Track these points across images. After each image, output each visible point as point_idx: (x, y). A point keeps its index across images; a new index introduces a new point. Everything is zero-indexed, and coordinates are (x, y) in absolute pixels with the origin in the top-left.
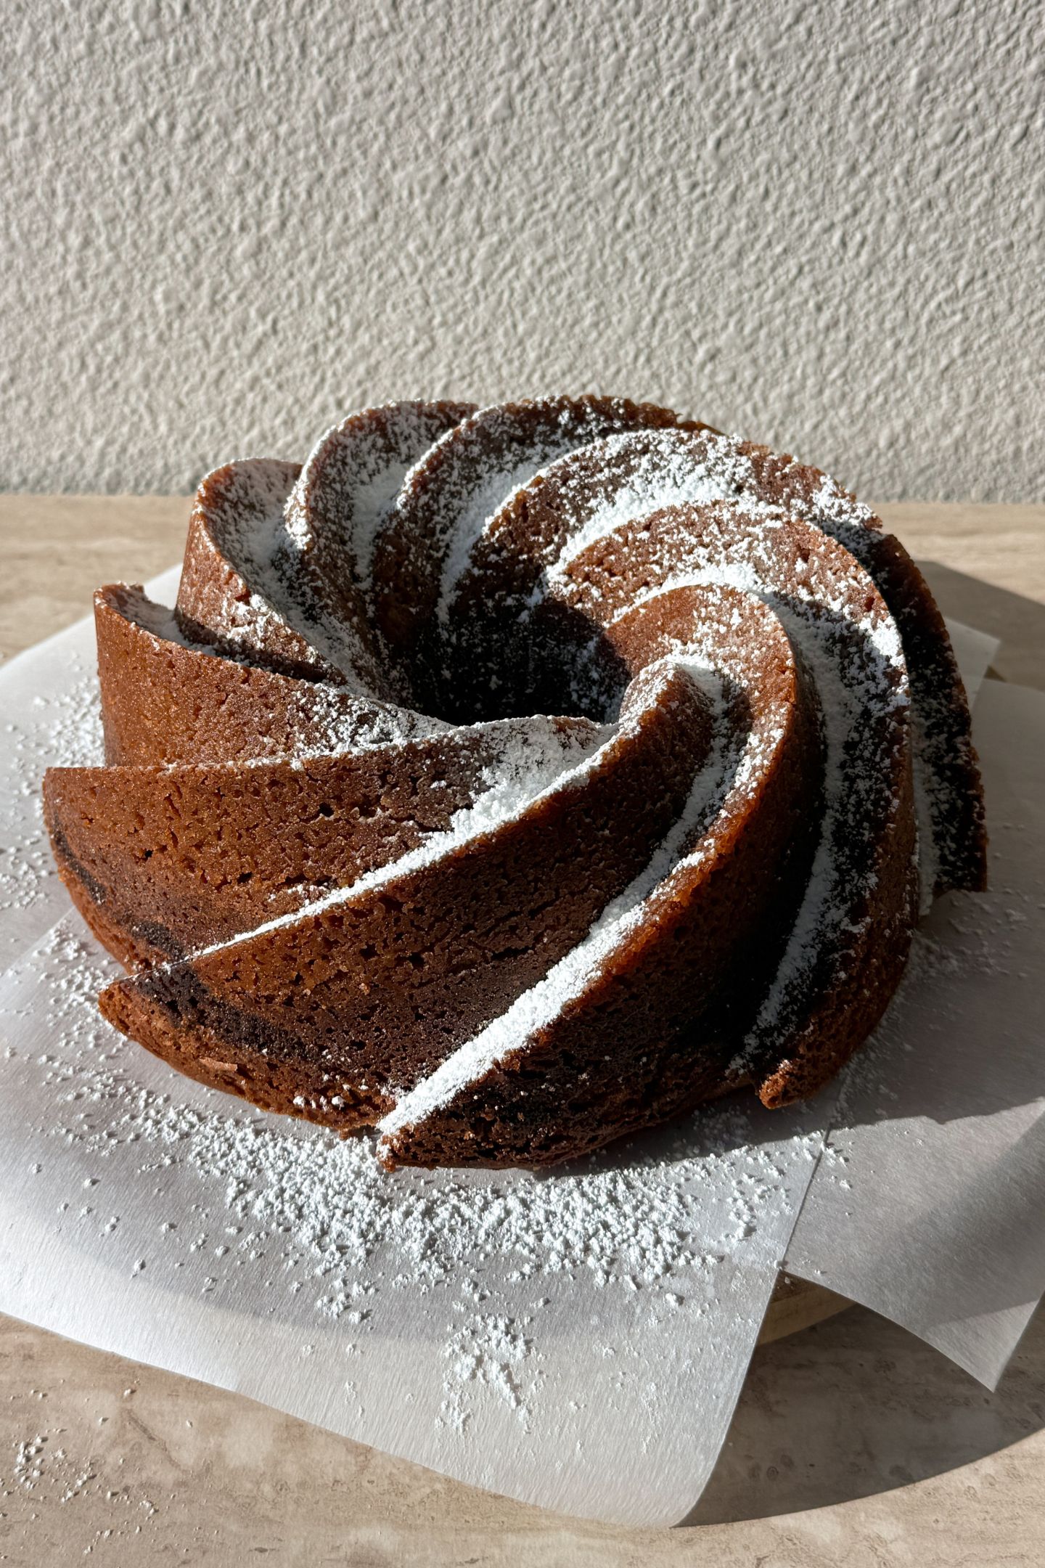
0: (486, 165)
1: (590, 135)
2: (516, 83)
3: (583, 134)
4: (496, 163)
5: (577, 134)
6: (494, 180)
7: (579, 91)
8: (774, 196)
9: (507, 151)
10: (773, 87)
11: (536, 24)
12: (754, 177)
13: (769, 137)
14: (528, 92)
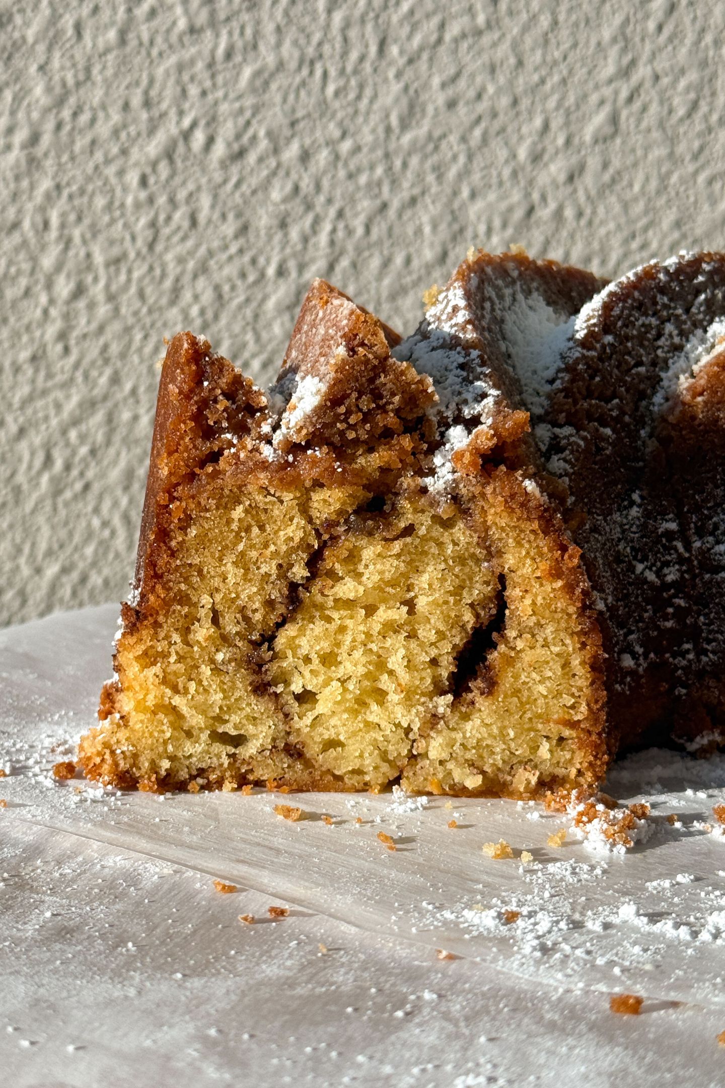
0: (581, 196)
1: (702, 159)
2: (624, 94)
3: (695, 157)
4: (593, 192)
5: (688, 158)
6: (588, 211)
7: (695, 106)
9: (606, 177)
11: (651, 25)
14: (637, 105)
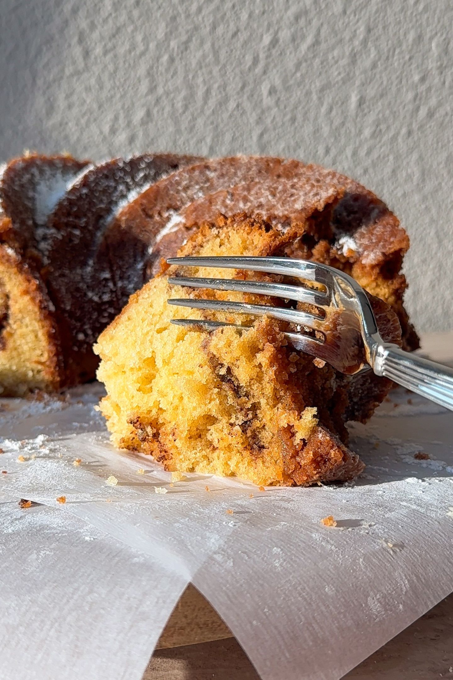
2: (153, 101)
7: (186, 108)
10: (286, 105)
13: (286, 134)
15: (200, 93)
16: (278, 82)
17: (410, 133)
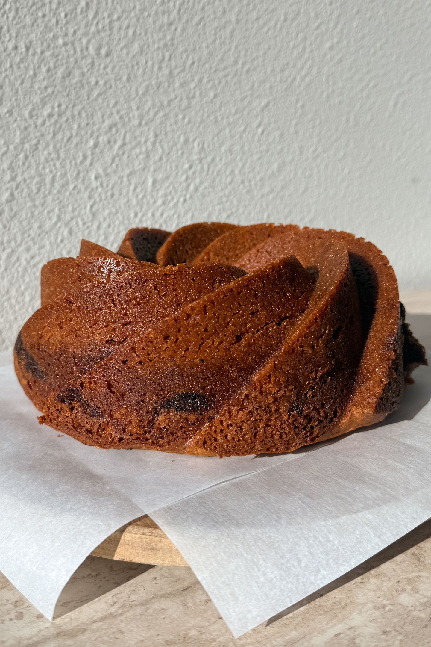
1: (45, 206)
2: (14, 186)
5: (40, 206)
7: (39, 189)
8: (112, 225)
9: (13, 214)
10: (107, 186)
11: (21, 163)
12: (105, 219)
13: (109, 204)
14: (19, 190)
15: (48, 179)
16: (101, 171)
17: (185, 201)
